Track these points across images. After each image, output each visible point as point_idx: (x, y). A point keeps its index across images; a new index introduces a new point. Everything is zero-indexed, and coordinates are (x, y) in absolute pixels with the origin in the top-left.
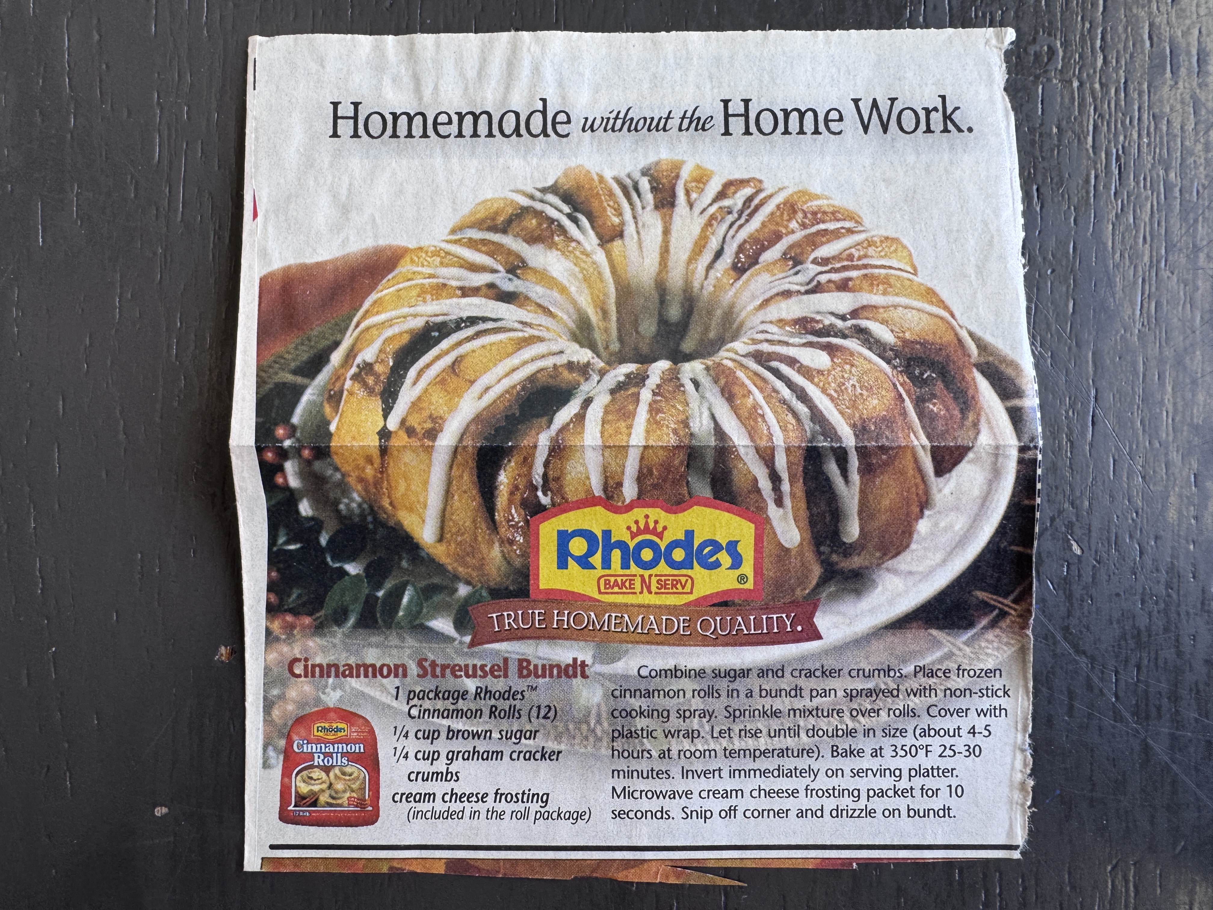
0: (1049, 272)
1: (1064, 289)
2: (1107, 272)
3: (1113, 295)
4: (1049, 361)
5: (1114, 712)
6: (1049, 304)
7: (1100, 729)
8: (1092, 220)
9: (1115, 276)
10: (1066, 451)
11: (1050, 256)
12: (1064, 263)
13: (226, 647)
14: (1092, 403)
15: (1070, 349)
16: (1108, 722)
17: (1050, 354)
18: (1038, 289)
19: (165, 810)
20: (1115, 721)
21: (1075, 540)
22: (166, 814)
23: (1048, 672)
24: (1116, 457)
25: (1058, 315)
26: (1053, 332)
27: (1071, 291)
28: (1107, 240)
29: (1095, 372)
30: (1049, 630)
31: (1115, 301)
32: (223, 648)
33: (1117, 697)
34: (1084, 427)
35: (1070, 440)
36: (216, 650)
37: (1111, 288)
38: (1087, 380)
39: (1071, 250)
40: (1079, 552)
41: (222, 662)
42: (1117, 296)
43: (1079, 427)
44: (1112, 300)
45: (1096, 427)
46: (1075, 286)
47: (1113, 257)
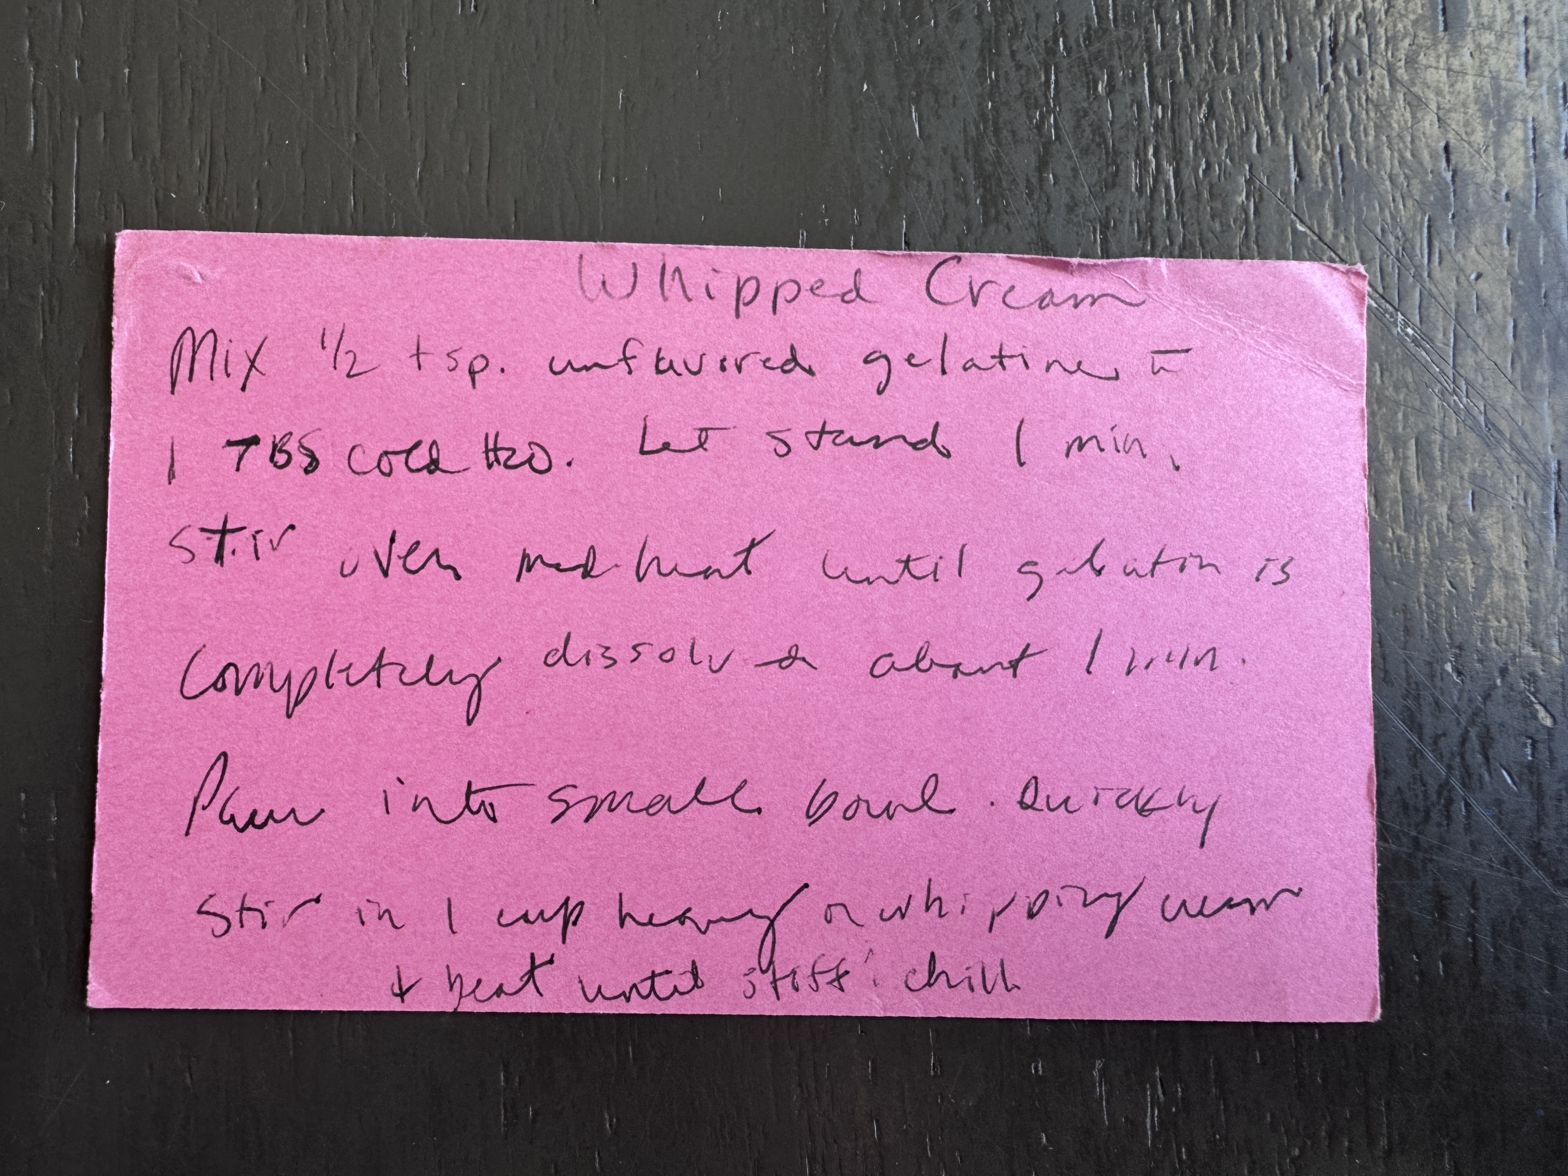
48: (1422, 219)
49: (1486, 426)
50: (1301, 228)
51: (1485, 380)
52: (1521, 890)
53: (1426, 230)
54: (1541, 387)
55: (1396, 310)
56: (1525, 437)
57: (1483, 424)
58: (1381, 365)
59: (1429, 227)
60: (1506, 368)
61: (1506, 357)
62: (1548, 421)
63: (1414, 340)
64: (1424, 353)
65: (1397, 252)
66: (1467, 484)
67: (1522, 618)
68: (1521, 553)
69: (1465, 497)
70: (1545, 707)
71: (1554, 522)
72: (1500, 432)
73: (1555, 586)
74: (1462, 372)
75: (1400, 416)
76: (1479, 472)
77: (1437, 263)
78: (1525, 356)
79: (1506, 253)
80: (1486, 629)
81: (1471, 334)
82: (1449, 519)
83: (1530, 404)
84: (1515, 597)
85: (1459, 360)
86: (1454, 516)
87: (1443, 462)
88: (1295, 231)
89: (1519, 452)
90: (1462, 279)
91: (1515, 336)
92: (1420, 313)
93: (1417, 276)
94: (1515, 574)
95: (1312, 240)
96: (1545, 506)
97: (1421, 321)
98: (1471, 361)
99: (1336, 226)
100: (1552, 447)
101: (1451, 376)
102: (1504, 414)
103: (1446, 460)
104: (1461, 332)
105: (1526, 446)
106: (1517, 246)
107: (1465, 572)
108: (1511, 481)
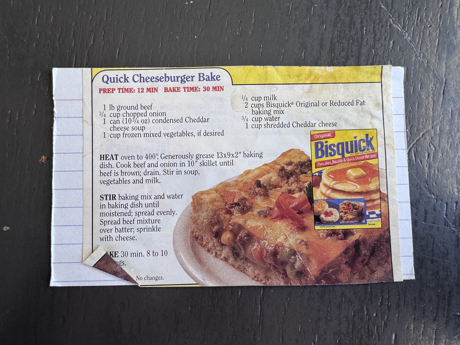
0: (429, 26)
1: (435, 34)
2: (454, 29)
3: (456, 39)
4: (426, 65)
5: (445, 222)
6: (428, 40)
7: (438, 228)
8: (449, 6)
9: (457, 31)
10: (431, 104)
11: (430, 19)
12: (435, 23)
13: (45, 156)
14: (444, 85)
15: (435, 60)
16: (442, 226)
17: (426, 62)
18: (423, 34)
19: (8, 228)
20: (445, 226)
21: (432, 144)
22: (8, 230)
23: (417, 201)
24: (453, 109)
25: (431, 45)
26: (429, 52)
27: (438, 35)
28: (455, 15)
29: (446, 71)
30: (418, 183)
31: (456, 42)
32: (44, 156)
33: (446, 215)
34: (439, 94)
35: (433, 100)
36: (40, 158)
37: (455, 36)
38: (442, 74)
39: (439, 18)
40: (434, 149)
41: (42, 163)
42: (457, 40)
43: (437, 95)
44: (455, 41)
45: (445, 95)
46: (439, 34)
47: (457, 23)
48: (417, 9)
49: (427, 67)
50: (383, 7)
51: (428, 54)
52: (420, 194)
53: (417, 12)
54: (443, 58)
55: (406, 32)
56: (437, 71)
57: (426, 66)
58: (400, 46)
59: (418, 11)
60: (434, 52)
61: (435, 49)
62: (444, 68)
63: (410, 41)
64: (412, 45)
65: (409, 17)
66: (419, 81)
67: (430, 120)
68: (431, 102)
69: (418, 85)
70: (433, 145)
71: (442, 96)
72: (430, 69)
73: (440, 112)
74: (422, 51)
75: (403, 60)
76: (423, 79)
77: (419, 21)
78: (440, 48)
79: (439, 21)
80: (419, 121)
81: (426, 41)
82: (413, 91)
83: (440, 63)
84: (429, 114)
85: (422, 48)
86: (414, 90)
87: (414, 75)
88: (381, 7)
89: (435, 75)
90: (426, 26)
91: (438, 44)
92: (412, 34)
93: (413, 24)
94: (429, 108)
95: (385, 10)
96: (440, 90)
97: (413, 36)
98: (425, 49)
99: (392, 7)
100: (445, 75)
101: (419, 52)
102: (432, 64)
103: (414, 74)
104: (424, 41)
105: (437, 73)
106: (442, 19)
107: (416, 106)
108: (432, 82)
